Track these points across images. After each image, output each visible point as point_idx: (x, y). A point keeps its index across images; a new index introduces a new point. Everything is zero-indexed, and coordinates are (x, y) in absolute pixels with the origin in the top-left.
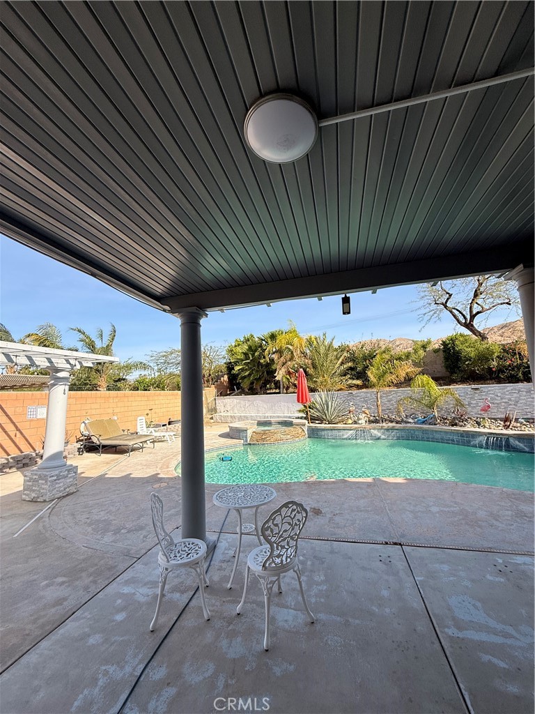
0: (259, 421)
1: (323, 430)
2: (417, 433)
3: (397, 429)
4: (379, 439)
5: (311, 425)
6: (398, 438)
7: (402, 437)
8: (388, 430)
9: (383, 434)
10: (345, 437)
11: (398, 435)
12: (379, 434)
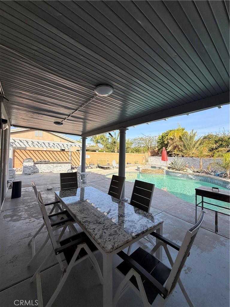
0: (152, 166)
1: (171, 172)
2: (208, 179)
3: (200, 176)
4: (191, 179)
5: (168, 170)
6: (200, 180)
7: (203, 180)
8: (196, 176)
9: (194, 177)
10: (178, 176)
11: (200, 179)
12: (192, 177)
